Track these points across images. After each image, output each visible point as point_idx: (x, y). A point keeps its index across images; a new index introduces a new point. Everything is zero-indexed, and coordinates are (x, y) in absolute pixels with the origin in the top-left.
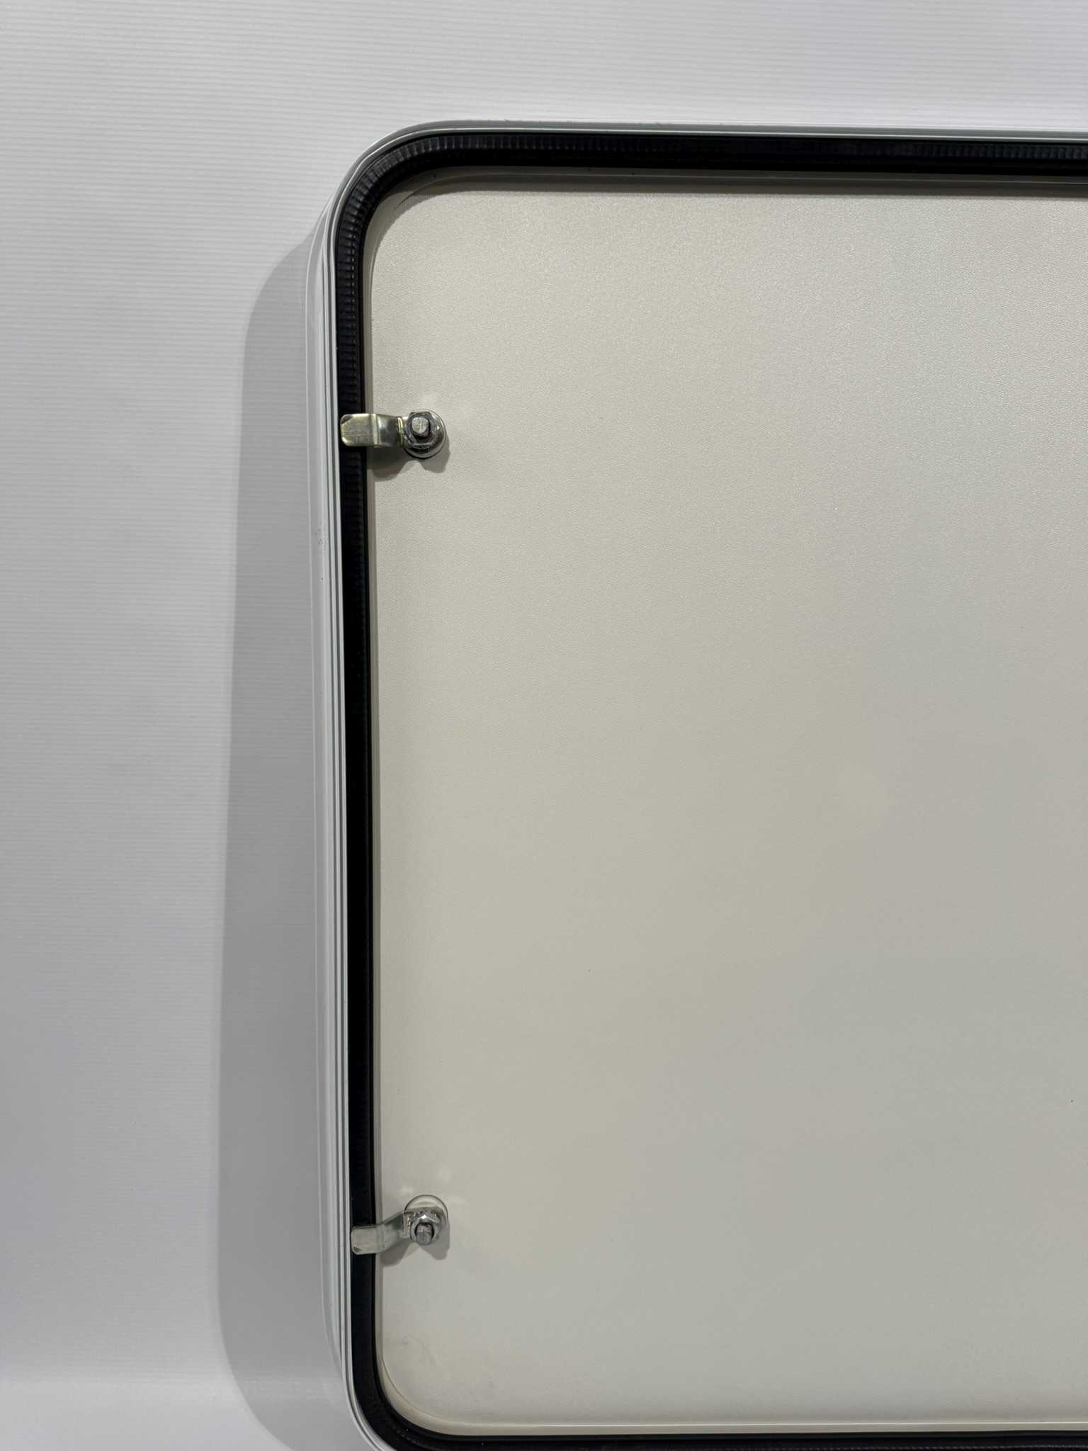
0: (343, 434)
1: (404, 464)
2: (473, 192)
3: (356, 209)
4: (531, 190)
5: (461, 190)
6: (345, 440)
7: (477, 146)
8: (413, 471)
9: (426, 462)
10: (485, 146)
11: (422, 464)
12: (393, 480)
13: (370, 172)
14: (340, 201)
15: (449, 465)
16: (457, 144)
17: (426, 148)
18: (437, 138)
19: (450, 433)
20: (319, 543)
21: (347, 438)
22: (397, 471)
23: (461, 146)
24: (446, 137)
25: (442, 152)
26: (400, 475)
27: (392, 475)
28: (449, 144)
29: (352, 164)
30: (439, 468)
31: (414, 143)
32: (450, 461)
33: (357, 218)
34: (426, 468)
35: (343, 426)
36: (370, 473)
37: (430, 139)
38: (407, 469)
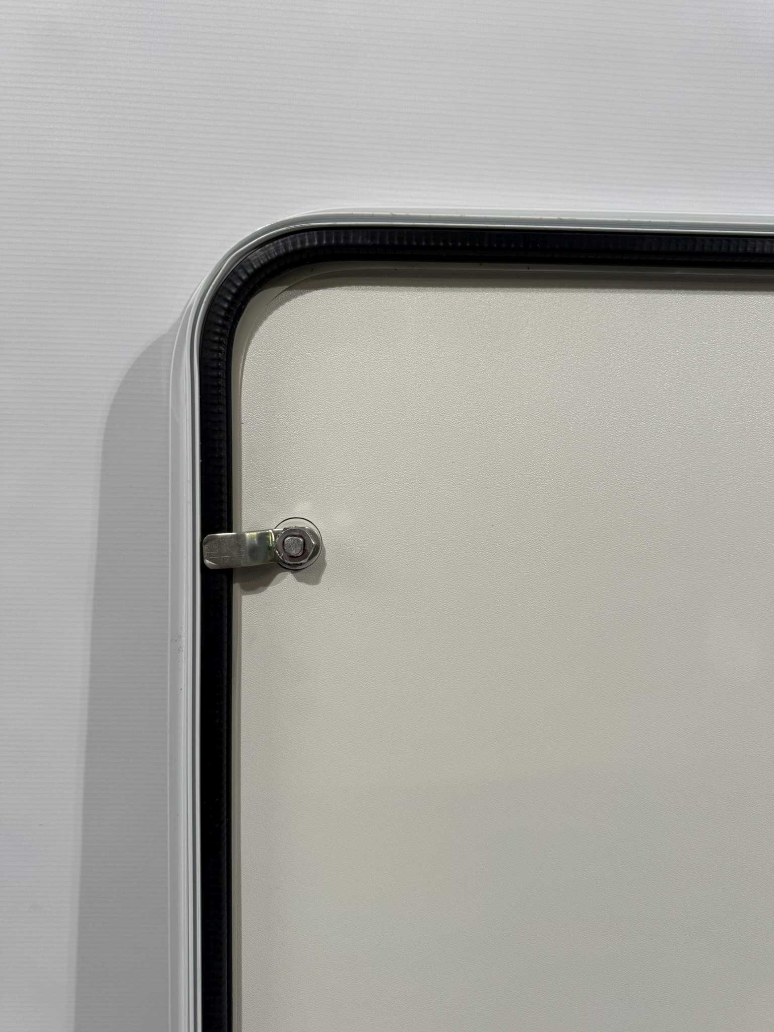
0: (205, 556)
1: (274, 576)
2: (354, 287)
3: (224, 309)
4: (416, 285)
5: (340, 285)
6: (207, 562)
7: (360, 242)
8: (285, 583)
9: (299, 574)
10: (369, 242)
11: (294, 576)
12: (263, 593)
13: (239, 268)
14: (205, 300)
15: (324, 577)
16: (337, 239)
17: (303, 242)
18: (315, 232)
19: (326, 542)
20: (179, 650)
21: (210, 560)
22: (266, 584)
23: (342, 241)
24: (324, 231)
25: (320, 247)
26: (270, 589)
27: (261, 588)
28: (328, 239)
29: (220, 257)
30: (315, 581)
31: (288, 238)
32: (326, 571)
33: (225, 318)
34: (299, 580)
35: (205, 548)
36: (236, 587)
37: (306, 233)
38: (279, 582)
